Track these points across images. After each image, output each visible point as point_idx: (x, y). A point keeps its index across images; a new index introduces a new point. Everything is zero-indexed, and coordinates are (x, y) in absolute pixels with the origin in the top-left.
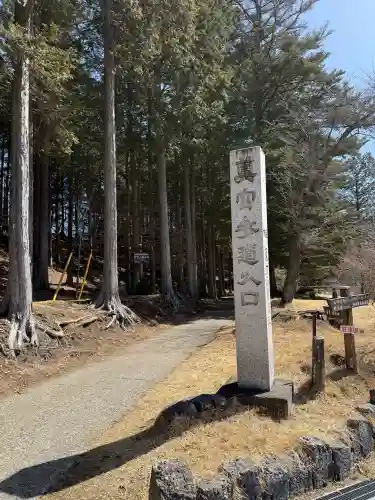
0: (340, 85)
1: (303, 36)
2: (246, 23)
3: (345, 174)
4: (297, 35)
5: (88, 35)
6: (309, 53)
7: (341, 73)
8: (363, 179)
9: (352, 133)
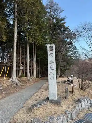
0: (68, 29)
1: (60, 18)
2: (48, 14)
3: (69, 49)
4: (59, 18)
5: (9, 12)
6: (62, 22)
7: (68, 27)
8: (73, 50)
9: (71, 40)
